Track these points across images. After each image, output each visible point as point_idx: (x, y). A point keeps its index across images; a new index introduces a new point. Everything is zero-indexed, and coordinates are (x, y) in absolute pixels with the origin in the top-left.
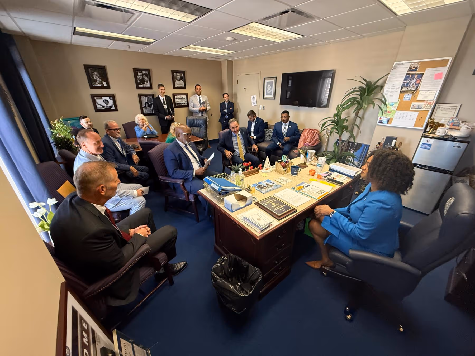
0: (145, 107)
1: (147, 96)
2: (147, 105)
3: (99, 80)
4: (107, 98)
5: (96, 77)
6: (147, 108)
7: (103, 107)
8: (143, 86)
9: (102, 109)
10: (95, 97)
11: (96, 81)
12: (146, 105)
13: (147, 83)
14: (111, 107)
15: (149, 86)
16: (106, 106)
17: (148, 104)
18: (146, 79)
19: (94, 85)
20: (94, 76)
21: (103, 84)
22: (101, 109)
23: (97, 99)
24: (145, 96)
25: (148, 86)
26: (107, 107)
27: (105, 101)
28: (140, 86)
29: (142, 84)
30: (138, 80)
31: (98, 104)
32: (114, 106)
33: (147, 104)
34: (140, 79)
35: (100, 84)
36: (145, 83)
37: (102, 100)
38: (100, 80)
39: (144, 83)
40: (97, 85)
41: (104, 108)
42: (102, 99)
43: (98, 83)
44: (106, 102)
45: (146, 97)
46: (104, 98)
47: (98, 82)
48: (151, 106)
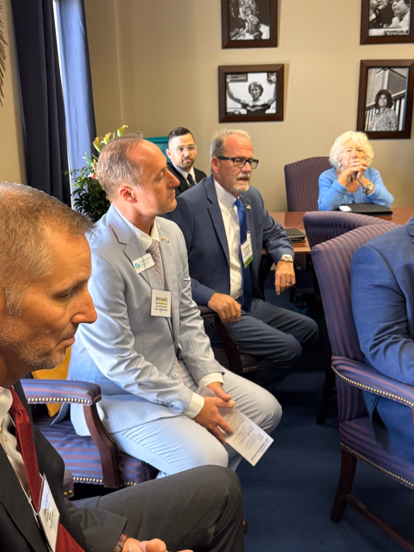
0: (377, 106)
1: (390, 68)
2: (383, 101)
3: (252, 19)
4: (261, 78)
5: (245, 13)
6: (382, 110)
7: (245, 106)
8: (386, 33)
9: (240, 113)
10: (229, 76)
11: (241, 24)
12: (380, 101)
13: (401, 20)
14: (266, 106)
15: (407, 32)
16: (251, 104)
17: (388, 96)
18: (398, 9)
19: (234, 39)
20: (241, 10)
21: (261, 34)
22: (237, 113)
23: (231, 81)
24: (384, 68)
25: (402, 32)
26: (254, 106)
27: (252, 87)
28: (374, 32)
29: (381, 27)
30: (371, 11)
31: (232, 97)
32: (274, 105)
33: (383, 96)
34: (380, 7)
35: (252, 33)
36: (395, 20)
37: (245, 85)
38: (255, 20)
39: (390, 23)
40: (242, 38)
41: (244, 112)
42: (246, 80)
43: (248, 31)
44: (256, 90)
45: (387, 72)
46: (253, 78)
47: (247, 29)
48: (398, 102)
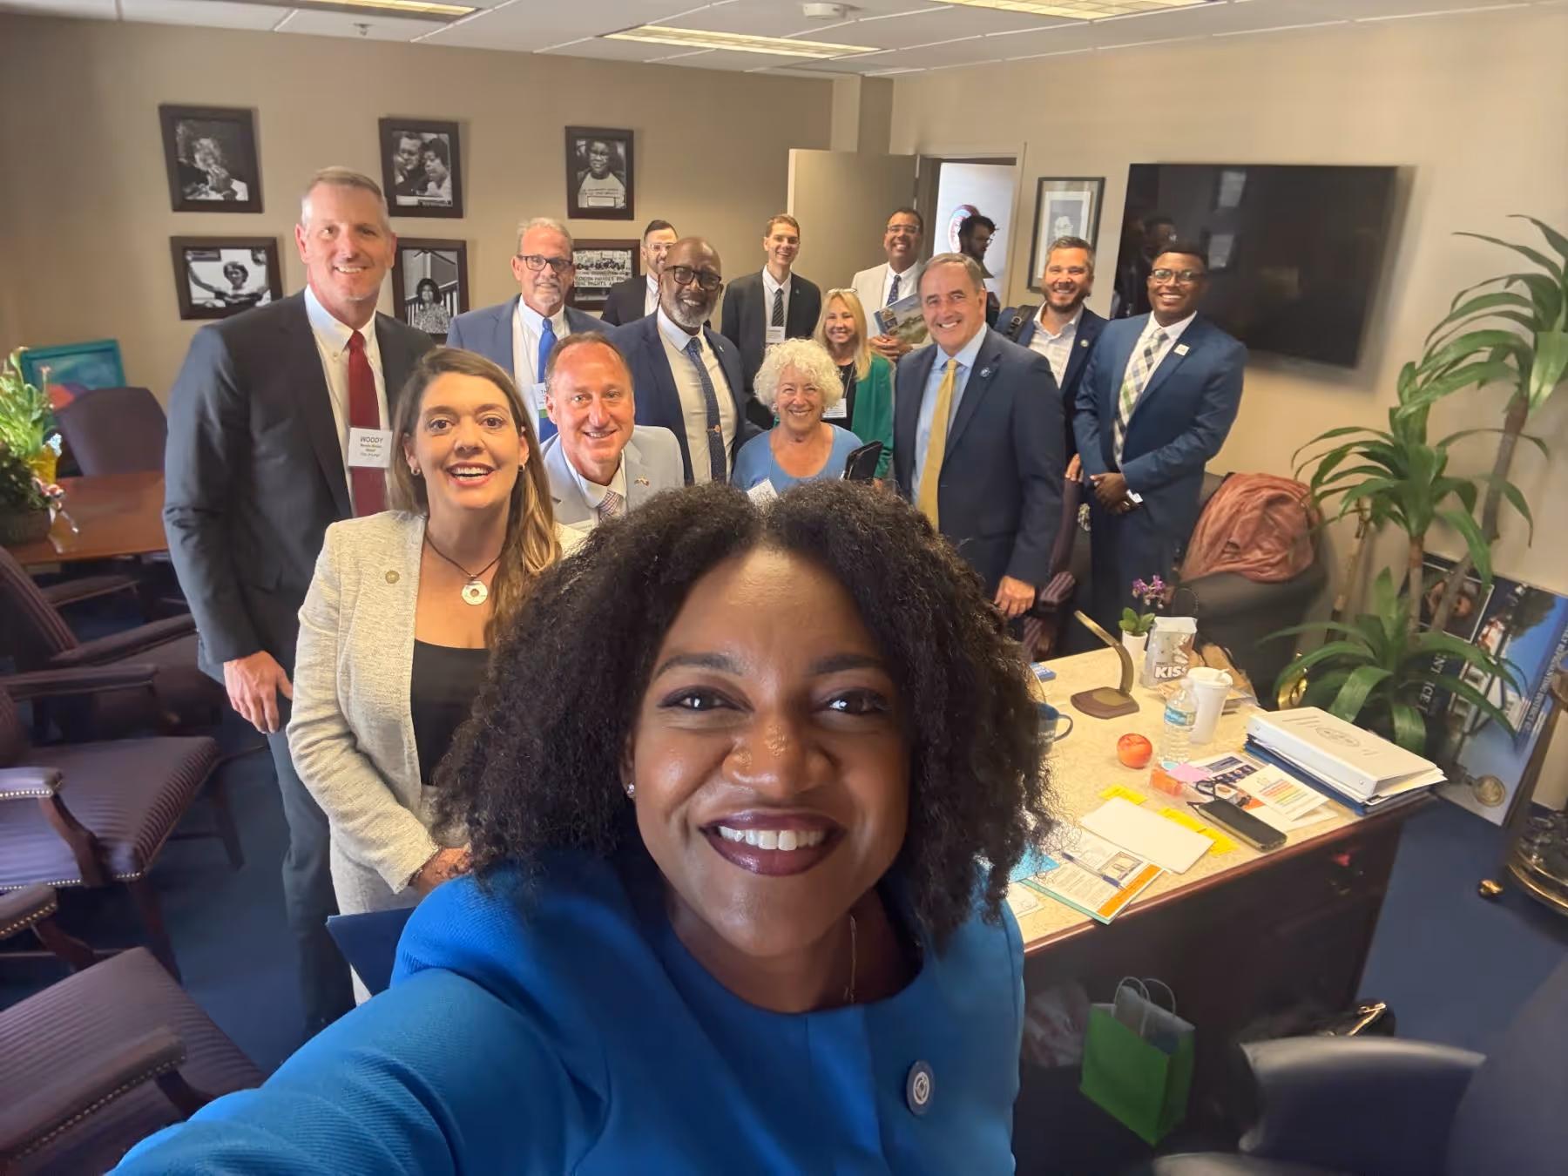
0: (419, 300)
1: (432, 250)
2: (427, 294)
3: (216, 171)
5: (204, 161)
6: (427, 305)
7: (220, 295)
8: (420, 203)
9: (214, 306)
10: (189, 252)
11: (201, 177)
12: (424, 293)
13: (439, 186)
14: (256, 297)
15: (449, 203)
16: (230, 292)
17: (434, 288)
18: (434, 170)
19: (190, 198)
20: (197, 157)
21: (234, 193)
22: (209, 305)
23: (195, 259)
24: (424, 250)
25: (442, 202)
26: (235, 297)
27: (230, 269)
28: (404, 200)
29: (413, 194)
30: (396, 172)
31: (198, 283)
32: (267, 296)
33: (427, 287)
34: (409, 167)
35: (218, 190)
36: (432, 186)
37: (219, 266)
38: (223, 173)
39: (425, 189)
40: (203, 197)
41: (220, 304)
42: (219, 259)
43: (212, 189)
44: (237, 273)
45: (429, 255)
46: (229, 256)
47: (210, 184)
48: (448, 296)
